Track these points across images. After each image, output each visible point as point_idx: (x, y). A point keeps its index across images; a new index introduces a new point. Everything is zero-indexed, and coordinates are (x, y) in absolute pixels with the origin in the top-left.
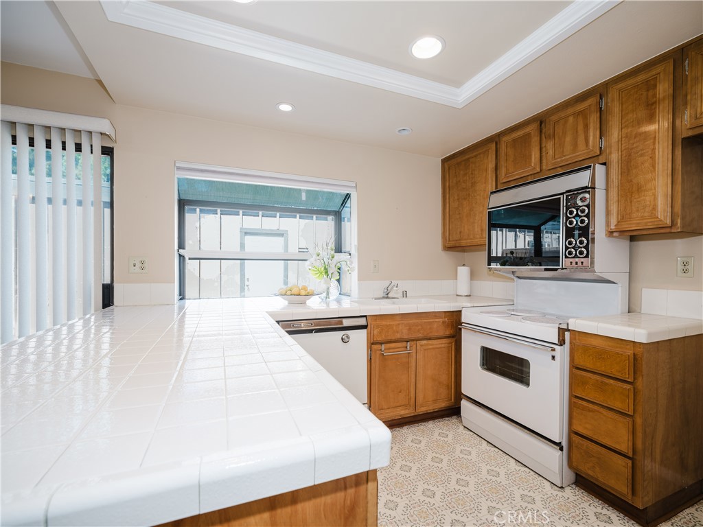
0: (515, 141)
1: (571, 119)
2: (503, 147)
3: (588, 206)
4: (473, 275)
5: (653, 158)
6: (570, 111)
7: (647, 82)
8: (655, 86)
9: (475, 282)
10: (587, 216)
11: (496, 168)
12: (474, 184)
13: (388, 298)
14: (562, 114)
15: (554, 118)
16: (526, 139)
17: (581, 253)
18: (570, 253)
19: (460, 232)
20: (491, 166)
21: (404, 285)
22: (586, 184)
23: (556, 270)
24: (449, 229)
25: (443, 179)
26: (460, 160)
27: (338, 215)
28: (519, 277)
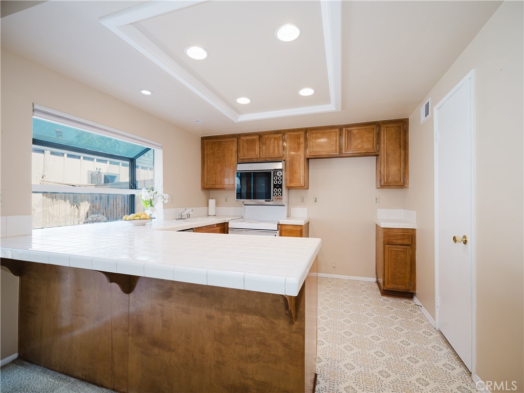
0: (248, 140)
1: (272, 140)
2: (241, 142)
3: (281, 176)
4: (217, 204)
5: (299, 162)
6: (272, 136)
7: (297, 135)
8: (300, 138)
9: (218, 208)
10: (281, 180)
11: (238, 151)
12: (224, 156)
13: (182, 219)
14: (269, 136)
15: (266, 136)
16: (253, 141)
17: (279, 194)
18: (275, 194)
19: (215, 181)
20: (235, 149)
21: (189, 211)
22: (281, 168)
23: (270, 201)
24: (207, 178)
25: (203, 148)
26: (215, 141)
27: (132, 161)
28: (245, 205)
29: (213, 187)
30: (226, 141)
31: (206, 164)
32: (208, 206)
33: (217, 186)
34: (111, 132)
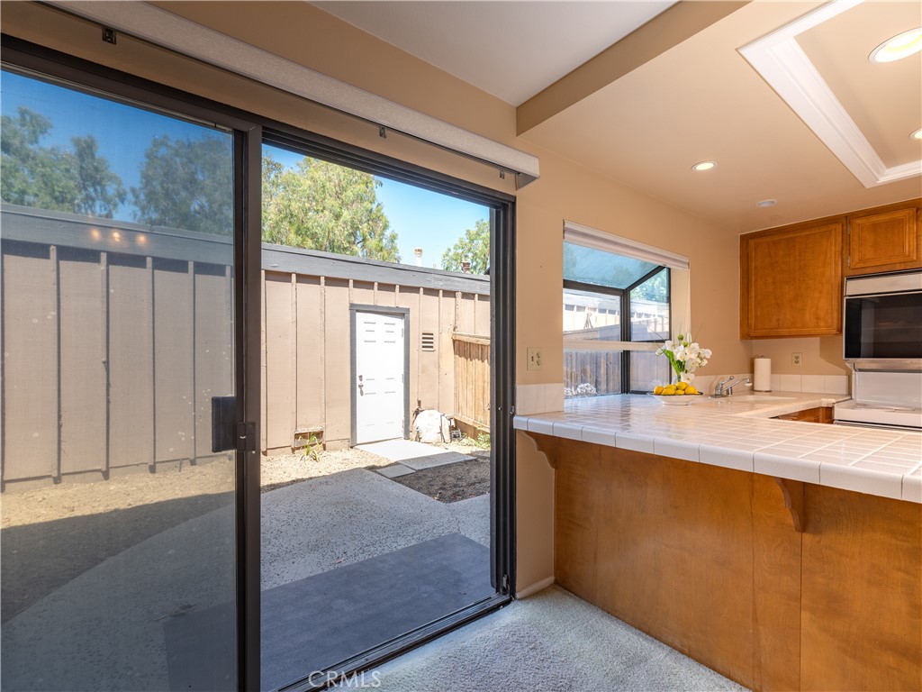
0: (876, 224)
11: (843, 253)
12: (803, 267)
16: (895, 224)
20: (834, 248)
24: (756, 316)
25: (745, 258)
26: (776, 238)
27: (625, 295)
28: (860, 370)
29: (772, 334)
30: (807, 236)
31: (753, 288)
32: (752, 371)
33: (783, 331)
34: (626, 246)
